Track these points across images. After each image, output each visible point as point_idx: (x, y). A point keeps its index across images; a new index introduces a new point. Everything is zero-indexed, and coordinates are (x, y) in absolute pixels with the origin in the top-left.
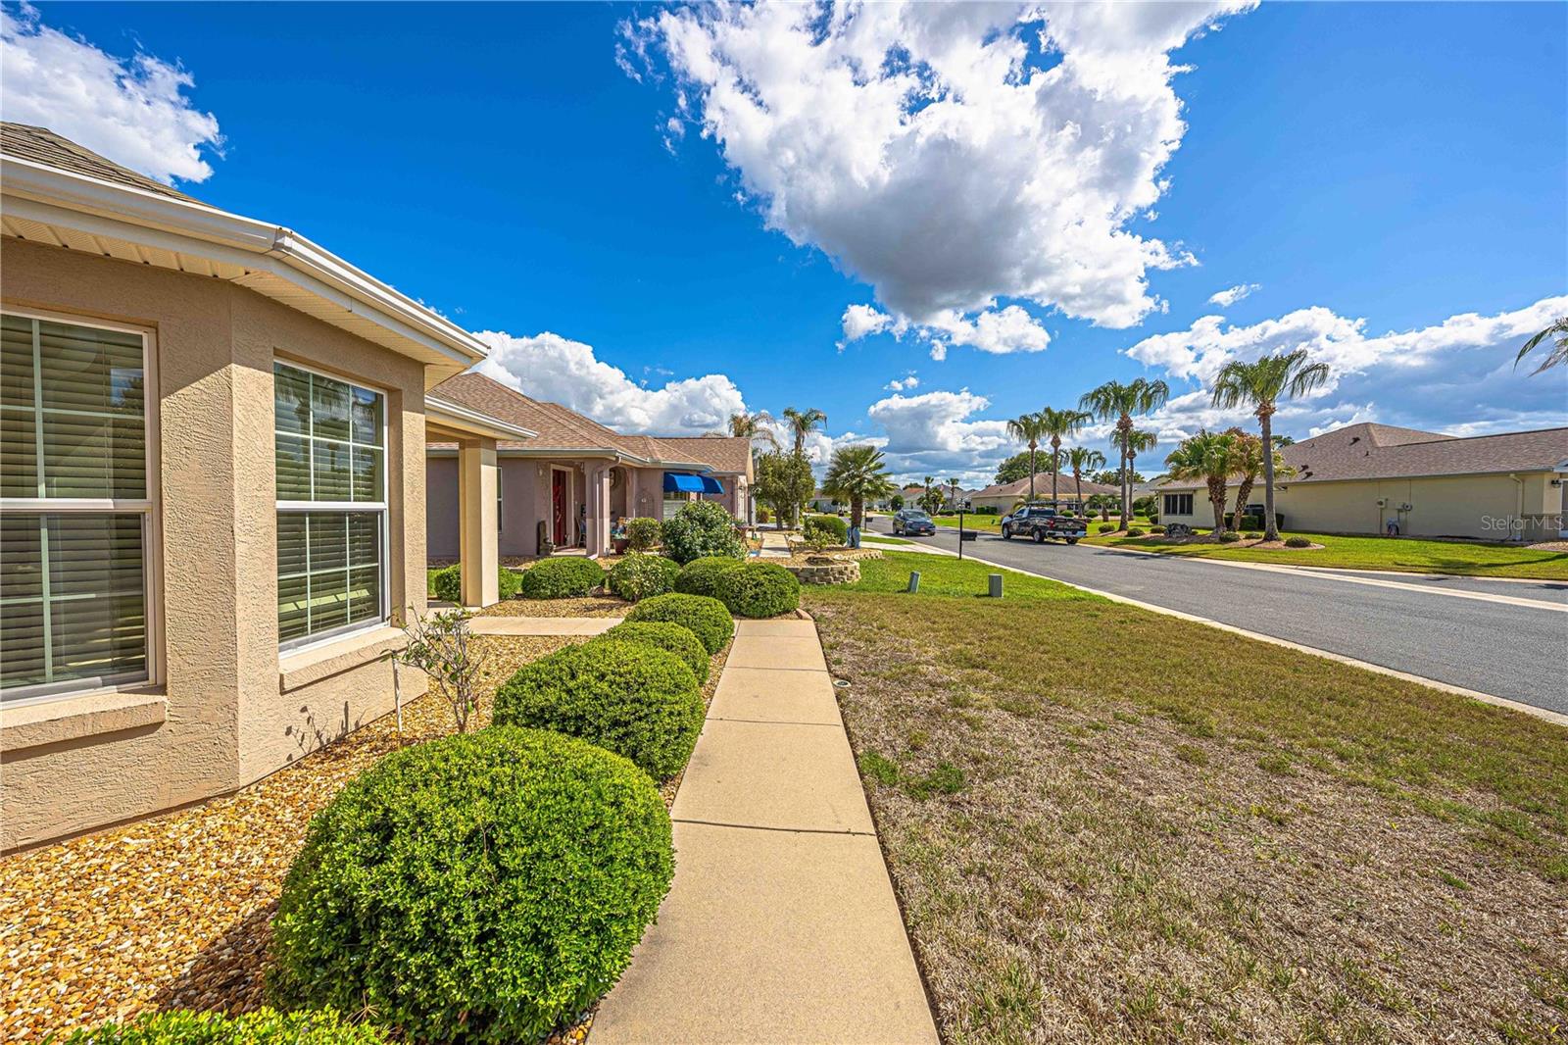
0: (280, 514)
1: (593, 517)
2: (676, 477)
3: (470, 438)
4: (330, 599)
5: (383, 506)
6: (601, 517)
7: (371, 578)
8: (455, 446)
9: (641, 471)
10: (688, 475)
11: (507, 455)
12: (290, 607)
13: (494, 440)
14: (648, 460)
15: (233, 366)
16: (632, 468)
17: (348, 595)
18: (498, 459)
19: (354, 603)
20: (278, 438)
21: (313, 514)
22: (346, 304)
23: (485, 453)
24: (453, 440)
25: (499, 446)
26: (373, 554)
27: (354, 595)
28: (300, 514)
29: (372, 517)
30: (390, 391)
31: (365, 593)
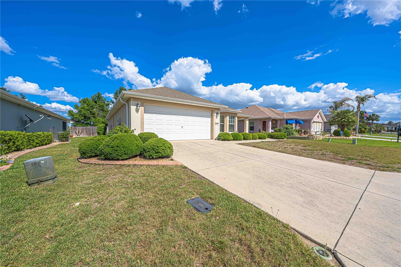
1: (268, 128)
2: (288, 121)
6: (269, 128)
8: (244, 119)
9: (281, 120)
10: (293, 120)
11: (250, 119)
12: (229, 130)
13: (248, 118)
14: (282, 118)
15: (227, 117)
16: (279, 120)
17: (232, 130)
20: (229, 120)
22: (232, 112)
23: (247, 119)
24: (243, 118)
25: (249, 118)
26: (234, 127)
28: (232, 125)
29: (234, 125)
30: (235, 116)
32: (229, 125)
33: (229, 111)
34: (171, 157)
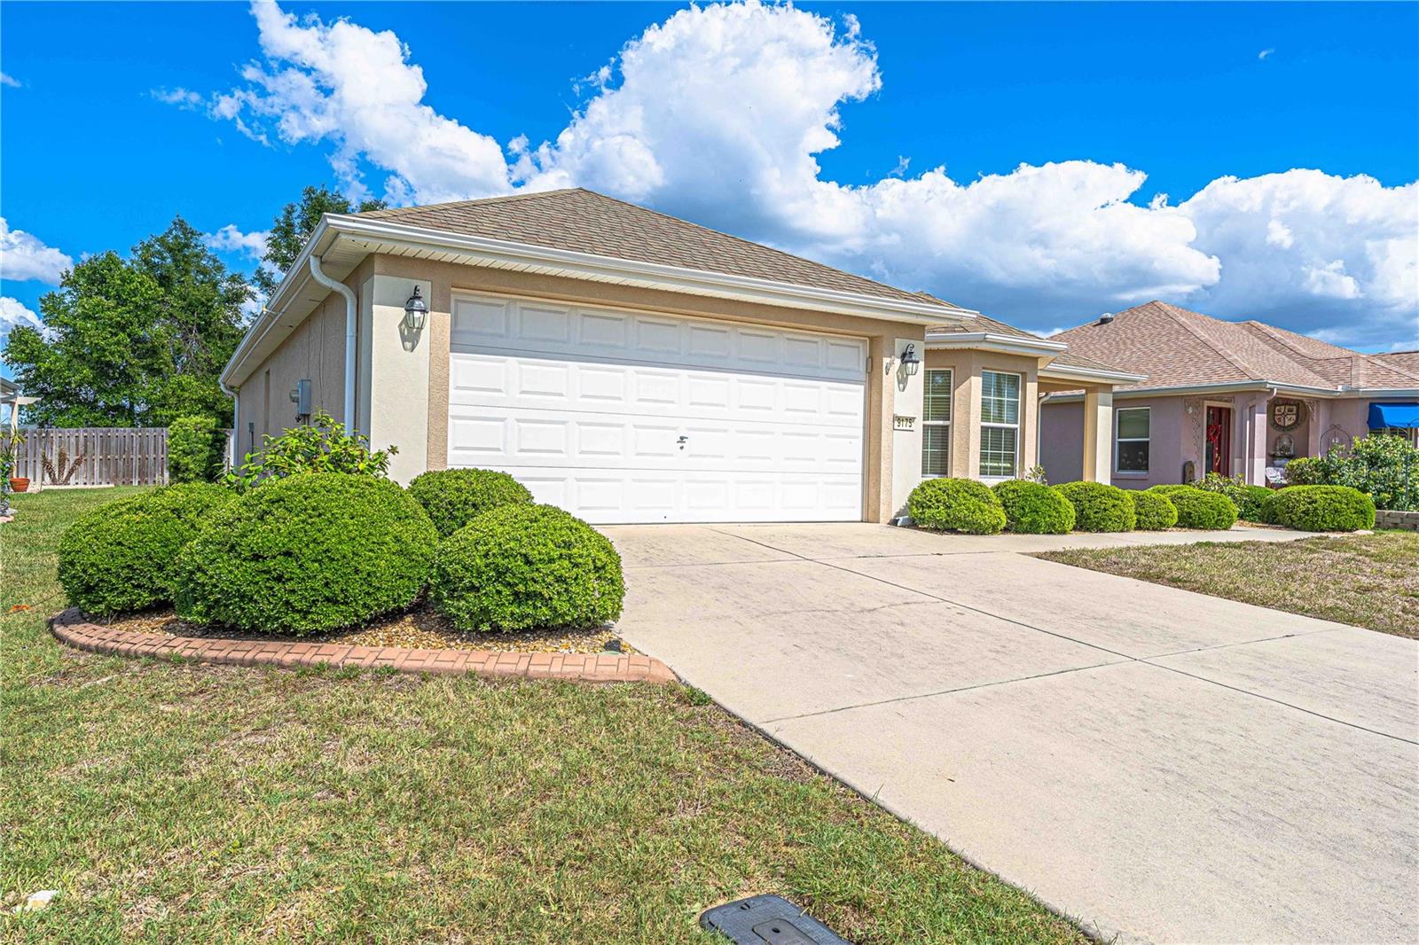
0: (982, 427)
1: (1242, 457)
2: (1384, 409)
3: (1092, 386)
4: (996, 465)
5: (1017, 426)
6: (1252, 456)
7: (1011, 459)
8: (1084, 391)
9: (1333, 403)
11: (1120, 397)
12: (983, 464)
13: (1111, 385)
14: (1340, 388)
15: (972, 378)
16: (1318, 400)
17: (1003, 465)
18: (1114, 400)
19: (1005, 468)
20: (983, 399)
21: (992, 428)
22: (1004, 347)
23: (1100, 396)
24: (1077, 388)
25: (1116, 389)
26: (1013, 449)
27: (1005, 465)
28: (1000, 430)
29: (1013, 431)
30: (1022, 373)
31: (1009, 465)
32: (984, 429)
33: (985, 340)
34: (608, 629)
